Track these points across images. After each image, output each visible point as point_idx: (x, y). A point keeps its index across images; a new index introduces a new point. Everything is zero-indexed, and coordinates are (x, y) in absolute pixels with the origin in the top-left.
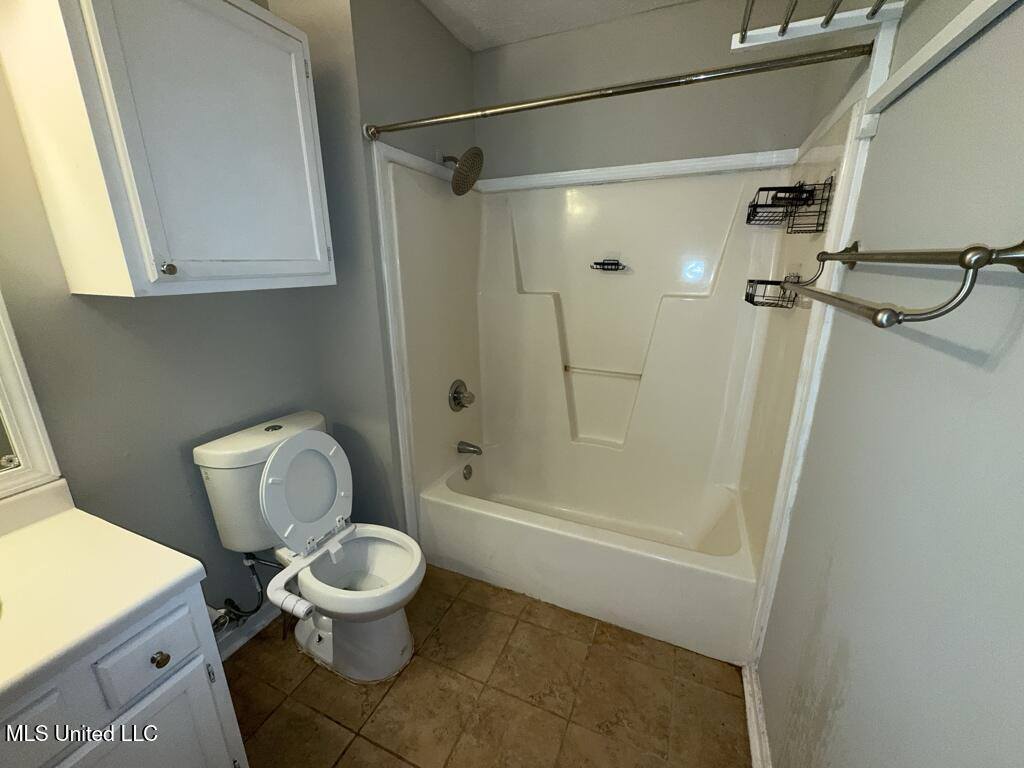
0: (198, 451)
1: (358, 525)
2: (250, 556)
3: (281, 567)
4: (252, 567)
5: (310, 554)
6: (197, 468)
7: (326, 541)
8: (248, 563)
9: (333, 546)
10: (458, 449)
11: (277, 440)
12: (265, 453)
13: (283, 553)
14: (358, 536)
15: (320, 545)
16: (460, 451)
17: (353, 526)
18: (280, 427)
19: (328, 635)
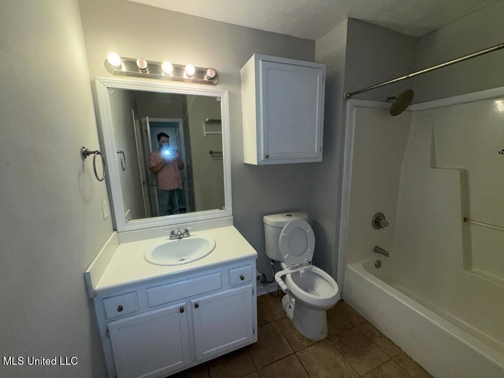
0: (265, 217)
1: (314, 266)
2: (273, 261)
3: (281, 269)
4: (273, 265)
5: (292, 269)
6: (263, 223)
7: (300, 267)
8: (272, 264)
9: (302, 270)
10: (374, 249)
11: (289, 220)
12: (283, 223)
13: (283, 265)
14: (312, 271)
15: (297, 267)
16: (375, 251)
17: (311, 266)
18: (291, 216)
19: (293, 306)
